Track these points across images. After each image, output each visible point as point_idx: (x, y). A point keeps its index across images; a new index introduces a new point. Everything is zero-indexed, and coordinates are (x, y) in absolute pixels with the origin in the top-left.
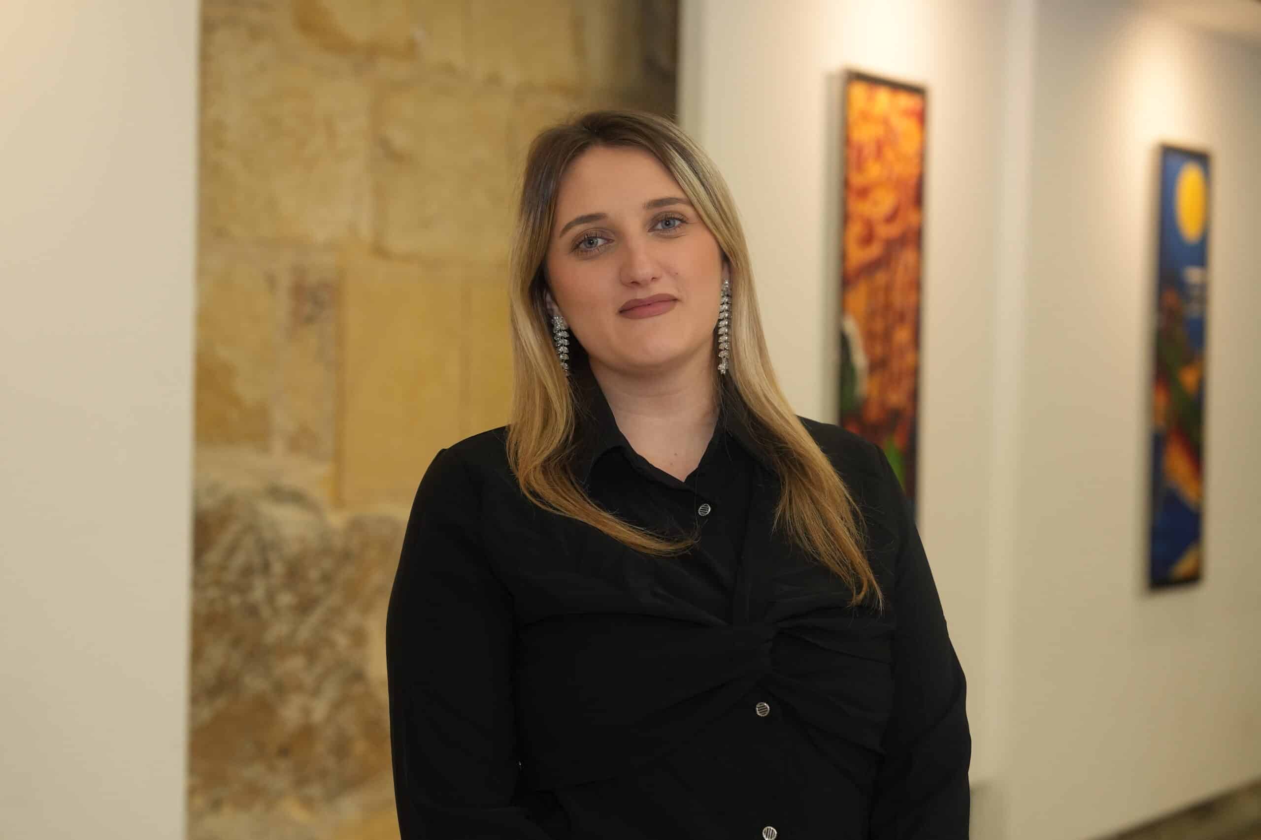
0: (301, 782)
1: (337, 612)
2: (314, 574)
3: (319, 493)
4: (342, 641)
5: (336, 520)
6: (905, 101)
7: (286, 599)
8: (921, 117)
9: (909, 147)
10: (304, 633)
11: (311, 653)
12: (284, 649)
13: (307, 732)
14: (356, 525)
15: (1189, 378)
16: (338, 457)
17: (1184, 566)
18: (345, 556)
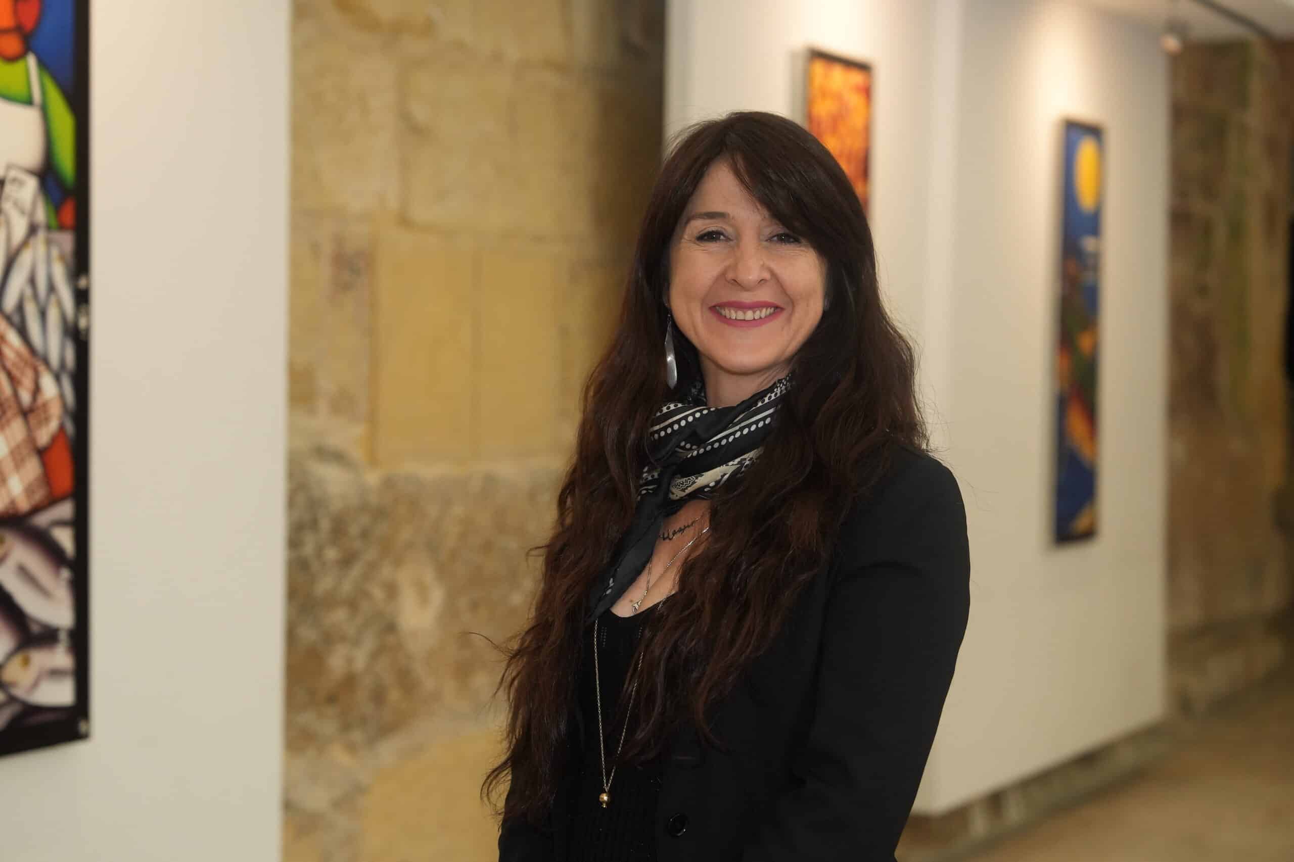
0: (346, 727)
1: (373, 567)
2: (354, 530)
3: (357, 453)
4: (378, 593)
5: (372, 478)
6: (856, 78)
7: (331, 554)
8: (867, 92)
9: (857, 121)
10: (347, 587)
11: (352, 605)
12: (330, 601)
13: (350, 681)
14: (389, 483)
15: (1085, 342)
16: (372, 419)
17: (1082, 523)
18: (380, 513)
